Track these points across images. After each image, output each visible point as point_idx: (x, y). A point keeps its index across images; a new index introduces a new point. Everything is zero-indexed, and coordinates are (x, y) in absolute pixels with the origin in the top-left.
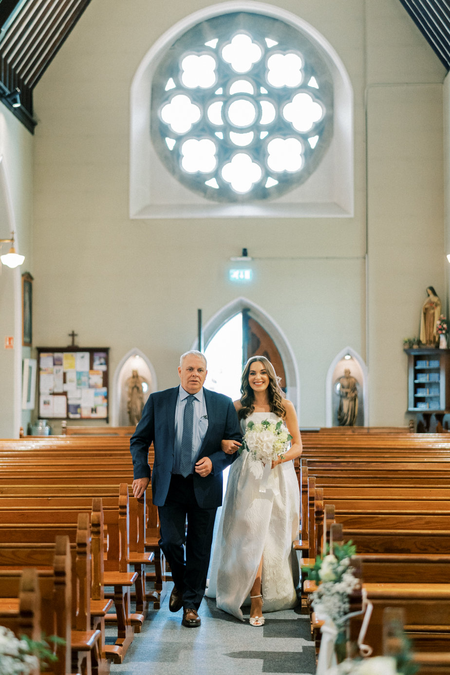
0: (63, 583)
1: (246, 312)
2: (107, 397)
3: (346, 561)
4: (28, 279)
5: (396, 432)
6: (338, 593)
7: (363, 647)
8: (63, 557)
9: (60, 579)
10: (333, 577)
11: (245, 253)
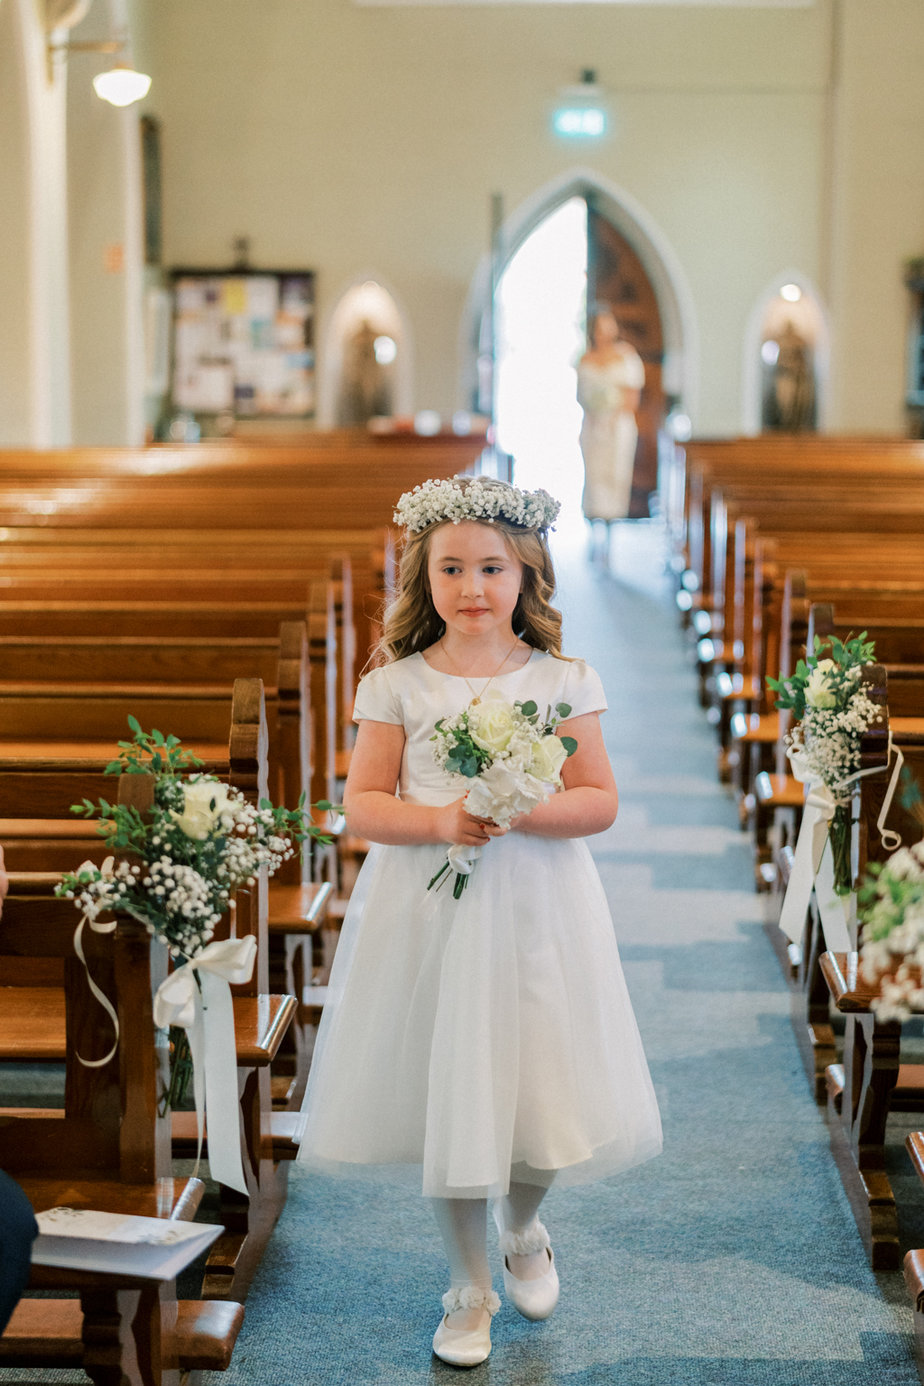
0: (296, 713)
1: (591, 197)
2: (311, 368)
3: (856, 671)
4: (150, 129)
5: (882, 442)
6: (841, 730)
7: (886, 833)
8: (295, 662)
9: (290, 704)
10: (831, 701)
11: (589, 77)
